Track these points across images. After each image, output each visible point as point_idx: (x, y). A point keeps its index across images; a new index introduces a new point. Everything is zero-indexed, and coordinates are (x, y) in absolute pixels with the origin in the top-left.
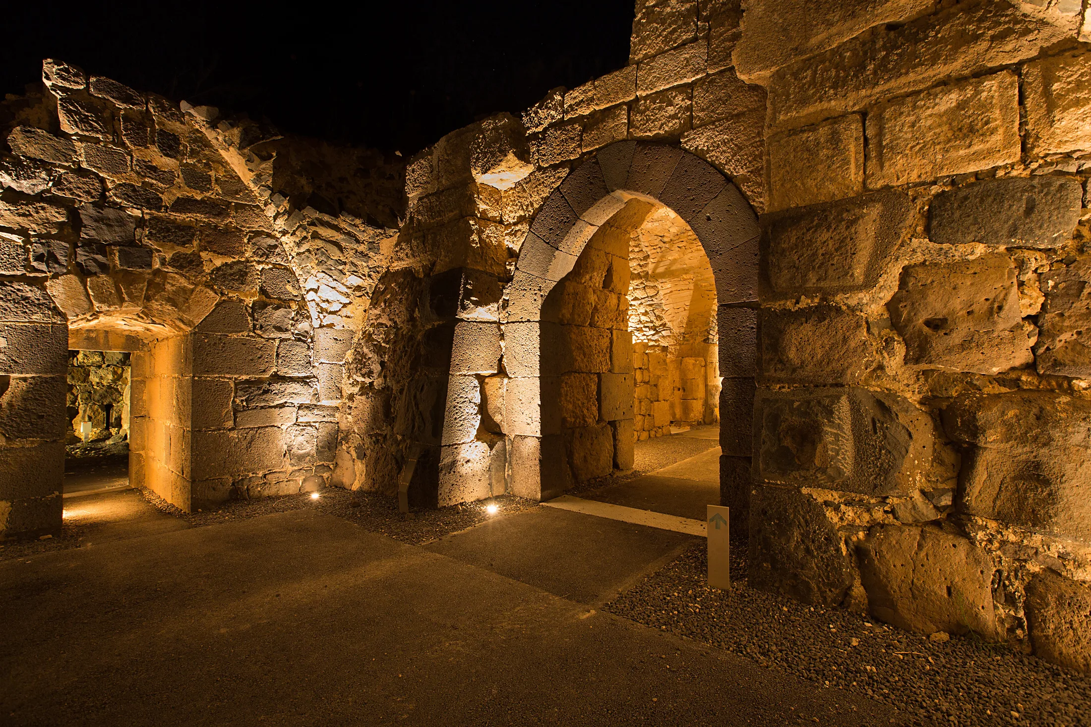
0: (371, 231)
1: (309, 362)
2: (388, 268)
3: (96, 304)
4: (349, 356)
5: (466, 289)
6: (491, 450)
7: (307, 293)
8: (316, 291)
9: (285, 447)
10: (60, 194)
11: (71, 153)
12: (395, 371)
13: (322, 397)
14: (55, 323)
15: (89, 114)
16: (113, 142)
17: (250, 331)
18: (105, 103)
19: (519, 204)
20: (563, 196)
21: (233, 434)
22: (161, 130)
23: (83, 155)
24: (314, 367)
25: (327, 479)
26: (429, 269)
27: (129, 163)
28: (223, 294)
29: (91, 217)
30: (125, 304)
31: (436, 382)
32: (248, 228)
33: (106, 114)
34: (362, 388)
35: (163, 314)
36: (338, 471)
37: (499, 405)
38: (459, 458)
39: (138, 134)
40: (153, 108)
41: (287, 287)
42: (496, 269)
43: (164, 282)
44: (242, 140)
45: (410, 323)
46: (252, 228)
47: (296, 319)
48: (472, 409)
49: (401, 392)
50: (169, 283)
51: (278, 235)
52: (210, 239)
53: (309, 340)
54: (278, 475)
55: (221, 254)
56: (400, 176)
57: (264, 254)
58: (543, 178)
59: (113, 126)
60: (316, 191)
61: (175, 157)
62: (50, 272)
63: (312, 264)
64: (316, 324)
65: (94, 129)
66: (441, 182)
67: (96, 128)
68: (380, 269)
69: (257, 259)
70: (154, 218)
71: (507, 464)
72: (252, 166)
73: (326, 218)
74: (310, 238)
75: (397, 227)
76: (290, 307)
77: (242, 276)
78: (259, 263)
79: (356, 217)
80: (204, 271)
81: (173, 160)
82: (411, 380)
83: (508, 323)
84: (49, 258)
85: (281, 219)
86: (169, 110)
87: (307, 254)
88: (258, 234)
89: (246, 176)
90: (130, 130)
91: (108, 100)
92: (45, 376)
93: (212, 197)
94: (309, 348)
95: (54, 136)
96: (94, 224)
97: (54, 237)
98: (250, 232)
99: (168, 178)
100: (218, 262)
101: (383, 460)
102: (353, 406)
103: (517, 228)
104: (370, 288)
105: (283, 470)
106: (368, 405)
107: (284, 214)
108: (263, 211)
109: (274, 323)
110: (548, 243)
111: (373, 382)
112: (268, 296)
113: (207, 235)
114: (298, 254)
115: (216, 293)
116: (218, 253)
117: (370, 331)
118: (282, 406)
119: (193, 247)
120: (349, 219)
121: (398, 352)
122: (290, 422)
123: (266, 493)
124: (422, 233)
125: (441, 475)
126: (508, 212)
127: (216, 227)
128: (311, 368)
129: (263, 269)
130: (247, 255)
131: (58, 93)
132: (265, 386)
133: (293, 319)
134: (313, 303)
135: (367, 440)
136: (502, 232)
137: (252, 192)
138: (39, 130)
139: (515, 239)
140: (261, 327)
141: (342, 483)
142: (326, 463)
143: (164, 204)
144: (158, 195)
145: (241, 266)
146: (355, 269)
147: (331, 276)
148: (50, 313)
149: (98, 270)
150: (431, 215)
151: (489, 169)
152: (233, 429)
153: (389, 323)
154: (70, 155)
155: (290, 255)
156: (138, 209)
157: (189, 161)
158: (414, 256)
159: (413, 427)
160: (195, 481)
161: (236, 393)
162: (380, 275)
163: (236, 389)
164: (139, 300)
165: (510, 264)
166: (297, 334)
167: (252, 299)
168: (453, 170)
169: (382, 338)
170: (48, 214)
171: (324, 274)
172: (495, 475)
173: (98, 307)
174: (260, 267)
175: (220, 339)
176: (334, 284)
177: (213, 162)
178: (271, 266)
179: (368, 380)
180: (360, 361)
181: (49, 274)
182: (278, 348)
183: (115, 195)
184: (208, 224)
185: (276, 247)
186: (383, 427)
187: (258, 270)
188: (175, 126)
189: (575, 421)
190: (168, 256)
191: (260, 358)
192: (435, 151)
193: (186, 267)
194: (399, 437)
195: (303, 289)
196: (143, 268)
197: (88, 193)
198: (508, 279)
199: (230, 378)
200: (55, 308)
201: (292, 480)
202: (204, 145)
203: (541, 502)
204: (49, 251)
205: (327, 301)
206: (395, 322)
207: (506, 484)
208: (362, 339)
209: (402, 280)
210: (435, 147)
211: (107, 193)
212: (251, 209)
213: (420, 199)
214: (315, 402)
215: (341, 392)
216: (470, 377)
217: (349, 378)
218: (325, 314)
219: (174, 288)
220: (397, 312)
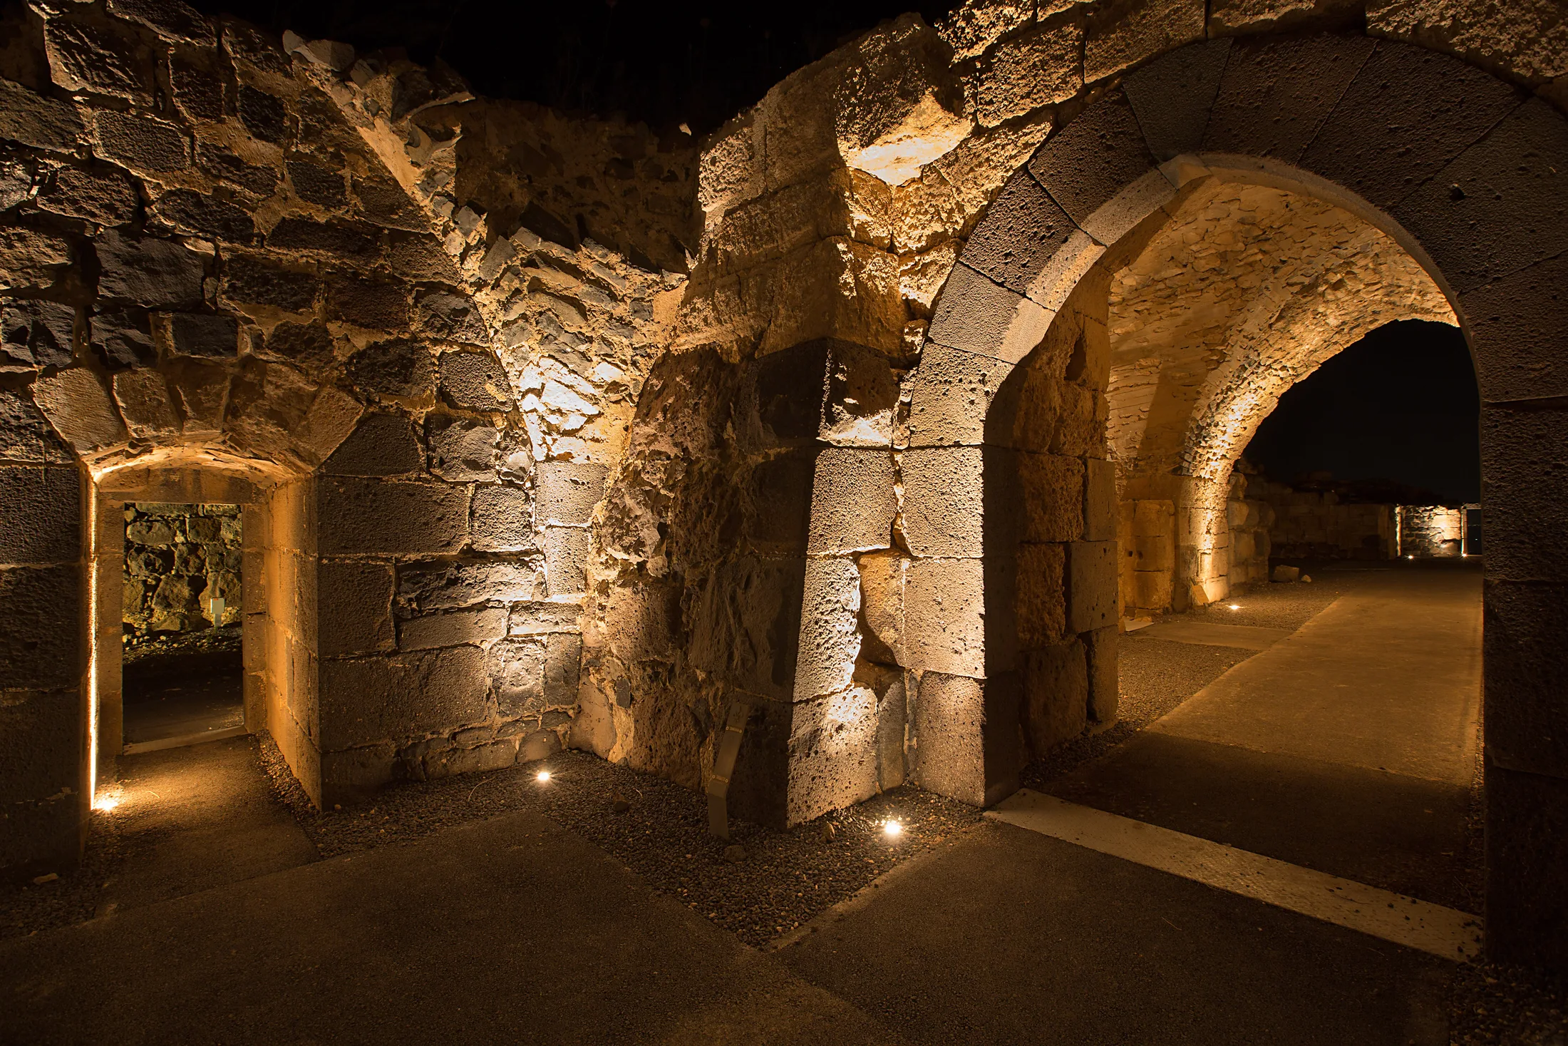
0: (637, 276)
1: (529, 525)
2: (667, 348)
3: (132, 426)
4: (599, 512)
5: (834, 381)
6: (880, 700)
7: (523, 396)
8: (538, 393)
9: (489, 682)
10: (54, 209)
11: (73, 129)
12: (688, 544)
13: (552, 589)
14: (52, 463)
15: (107, 53)
16: (155, 109)
17: (421, 469)
18: (138, 34)
19: (932, 210)
20: (1038, 184)
21: (396, 663)
22: (248, 88)
23: (96, 134)
24: (536, 533)
25: (564, 735)
26: (750, 348)
27: (187, 150)
28: (370, 402)
29: (118, 256)
30: (189, 424)
31: (779, 570)
32: (415, 277)
33: (141, 54)
34: (623, 573)
35: (264, 441)
36: (583, 722)
37: (890, 610)
38: (824, 723)
39: (203, 93)
40: (232, 44)
41: (488, 386)
42: (886, 343)
43: (262, 380)
44: (397, 100)
45: (716, 451)
46: (422, 276)
47: (503, 445)
48: (847, 624)
49: (702, 584)
50: (270, 382)
51: (470, 291)
52: (344, 298)
53: (528, 484)
54: (477, 733)
55: (367, 326)
56: (687, 175)
57: (444, 326)
58: (987, 150)
59: (155, 79)
60: (535, 202)
61: (275, 141)
62: (39, 363)
63: (531, 342)
64: (540, 454)
65: (116, 83)
66: (772, 175)
67: (121, 80)
68: (653, 350)
69: (431, 335)
70: (238, 258)
71: (907, 726)
72: (418, 153)
73: (556, 251)
74: (526, 292)
75: (683, 269)
76: (493, 425)
77: (404, 367)
78: (436, 342)
79: (611, 250)
80: (335, 358)
81: (272, 145)
82: (724, 563)
83: (909, 449)
84: (35, 337)
85: (474, 258)
86: (263, 49)
87: (521, 322)
88: (433, 287)
89: (407, 176)
90: (188, 85)
91: (143, 26)
92: (36, 566)
93: (347, 217)
94: (527, 499)
95: (38, 94)
96: (123, 270)
97: (45, 295)
98: (418, 284)
99: (263, 181)
100: (361, 342)
101: (669, 712)
102: (609, 605)
103: (928, 259)
104: (636, 386)
105: (486, 724)
106: (636, 606)
107: (477, 247)
108: (441, 244)
109: (465, 454)
110: (1001, 285)
111: (645, 562)
112: (452, 404)
113: (339, 291)
114: (506, 324)
115: (357, 400)
116: (361, 325)
117: (636, 466)
118: (482, 607)
119: (314, 313)
120: (597, 253)
121: (694, 506)
122: (497, 636)
123: (457, 768)
124: (734, 278)
125: (793, 763)
126: (905, 228)
127: (356, 274)
128: (532, 535)
129: (443, 353)
130: (413, 328)
131: (43, 10)
132: (451, 572)
133: (498, 446)
134: (534, 417)
135: (637, 673)
136: (895, 270)
137: (421, 208)
138: (7, 83)
139: (924, 281)
140: (442, 462)
141: (591, 746)
142: (560, 708)
143: (256, 231)
144: (245, 214)
145: (402, 350)
146: (607, 350)
147: (565, 365)
148: (42, 444)
149: (133, 359)
150: (754, 241)
151: (878, 135)
152: (395, 653)
153: (672, 452)
154: (71, 133)
155: (491, 327)
156: (207, 240)
157: (301, 147)
158: (720, 322)
159: (731, 657)
160: (328, 752)
161: (398, 585)
162: (653, 361)
163: (399, 579)
164: (214, 415)
165: (913, 332)
166: (506, 474)
167: (425, 411)
168: (797, 149)
169: (660, 479)
170: (31, 250)
171: (552, 361)
172: (887, 749)
173: (135, 431)
174: (438, 351)
175: (368, 485)
176: (570, 379)
177: (346, 151)
178: (456, 348)
179: (634, 559)
180: (620, 522)
181: (36, 368)
182: (473, 500)
183: (163, 213)
184: (341, 271)
185: (465, 312)
186: (666, 650)
187: (434, 356)
188: (272, 80)
189: (1032, 638)
190: (267, 331)
191: (440, 519)
192: (757, 117)
193: (300, 352)
194: (701, 675)
195: (515, 390)
196: (221, 354)
197: (110, 208)
198: (911, 361)
199: (387, 560)
200: (52, 434)
201: (502, 741)
202: (329, 118)
203: (984, 809)
204: (35, 323)
205: (559, 411)
206: (685, 450)
207: (906, 764)
208: (622, 481)
209: (697, 369)
210: (757, 110)
211: (147, 209)
212: (420, 241)
213: (728, 213)
214: (539, 598)
215: (585, 579)
216: (844, 561)
217: (599, 552)
218: (555, 436)
219: (280, 392)
220: (689, 429)
